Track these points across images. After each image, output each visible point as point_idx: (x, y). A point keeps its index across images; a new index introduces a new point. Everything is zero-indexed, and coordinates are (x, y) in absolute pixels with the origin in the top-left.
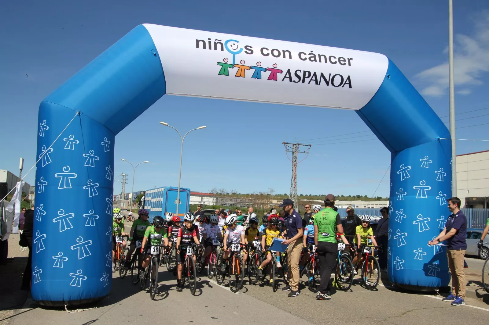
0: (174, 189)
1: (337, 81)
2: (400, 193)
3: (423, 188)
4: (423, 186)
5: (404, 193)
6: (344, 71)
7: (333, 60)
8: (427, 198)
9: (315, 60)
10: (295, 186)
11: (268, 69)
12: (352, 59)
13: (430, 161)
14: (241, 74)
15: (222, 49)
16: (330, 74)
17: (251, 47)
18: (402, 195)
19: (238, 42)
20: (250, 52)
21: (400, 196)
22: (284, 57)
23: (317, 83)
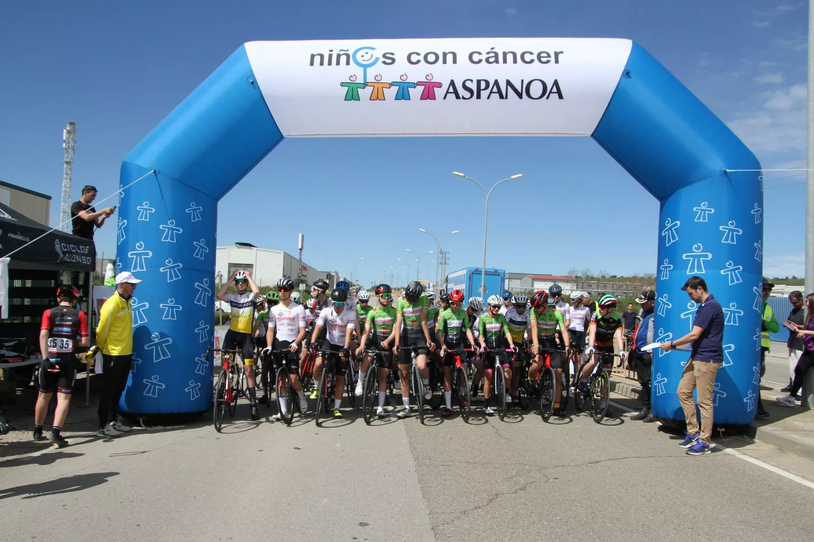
0: (479, 271)
1: (536, 89)
2: (665, 267)
3: (699, 257)
4: (698, 253)
5: (670, 267)
6: (548, 73)
7: (528, 57)
8: (704, 272)
9: (497, 61)
11: (420, 83)
12: (562, 52)
13: (711, 211)
14: (378, 96)
15: (348, 63)
16: (522, 81)
17: (393, 54)
18: (666, 271)
19: (373, 49)
20: (390, 61)
22: (445, 62)
23: (501, 97)
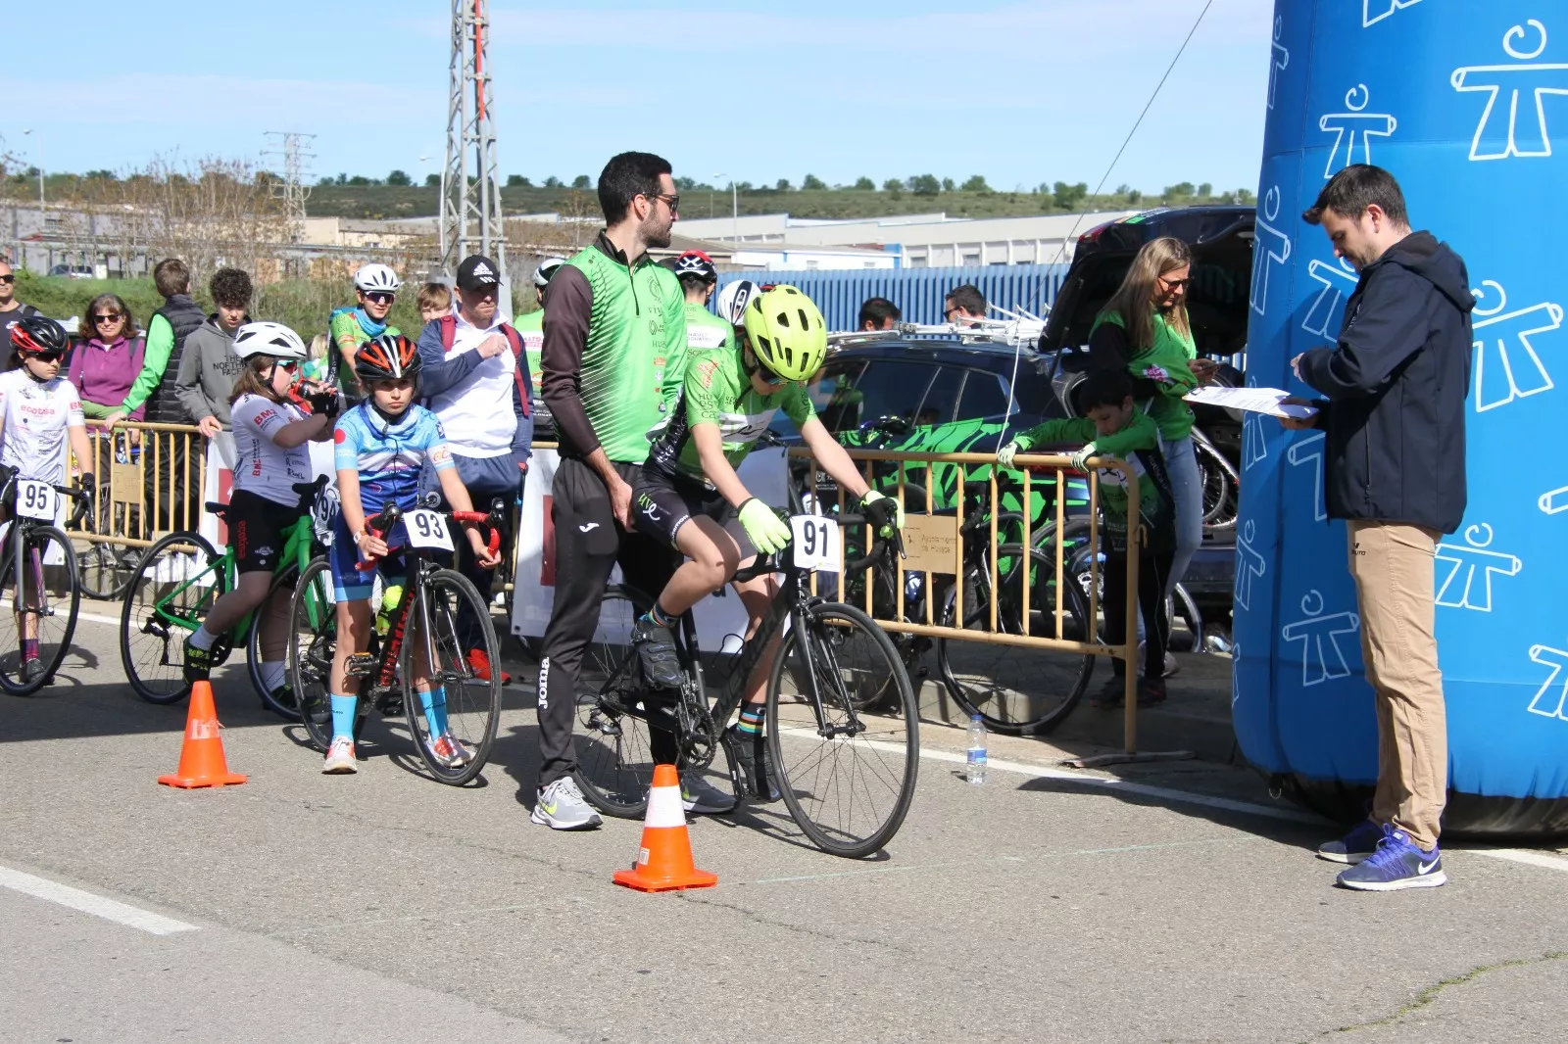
2: (1348, 124)
5: (1382, 125)
8: (1548, 153)
10: (481, 110)
18: (1359, 140)
21: (1345, 141)
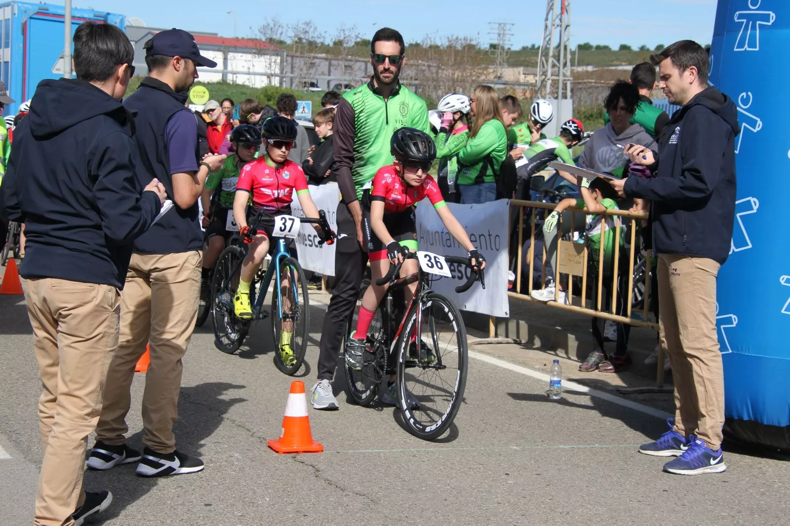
0: (55, 15)
10: (563, 9)
